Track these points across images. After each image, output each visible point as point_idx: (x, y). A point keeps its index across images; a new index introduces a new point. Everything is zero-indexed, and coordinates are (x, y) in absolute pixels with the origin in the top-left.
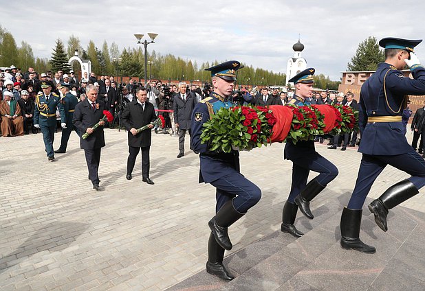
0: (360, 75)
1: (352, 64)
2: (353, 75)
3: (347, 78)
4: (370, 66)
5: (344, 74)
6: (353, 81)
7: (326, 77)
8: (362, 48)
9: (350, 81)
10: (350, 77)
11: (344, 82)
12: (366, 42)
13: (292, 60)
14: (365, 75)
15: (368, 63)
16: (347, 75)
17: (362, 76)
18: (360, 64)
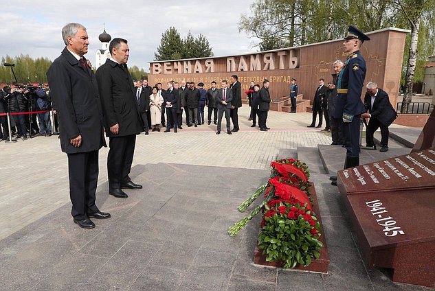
0: (165, 64)
1: (159, 54)
2: (159, 65)
3: (154, 68)
4: (174, 55)
5: (151, 64)
6: (160, 70)
7: (140, 70)
8: (165, 39)
9: (157, 71)
10: (157, 66)
11: (152, 72)
12: (168, 32)
13: (100, 52)
14: (169, 64)
15: (172, 53)
16: (154, 65)
17: (168, 65)
18: (165, 54)
